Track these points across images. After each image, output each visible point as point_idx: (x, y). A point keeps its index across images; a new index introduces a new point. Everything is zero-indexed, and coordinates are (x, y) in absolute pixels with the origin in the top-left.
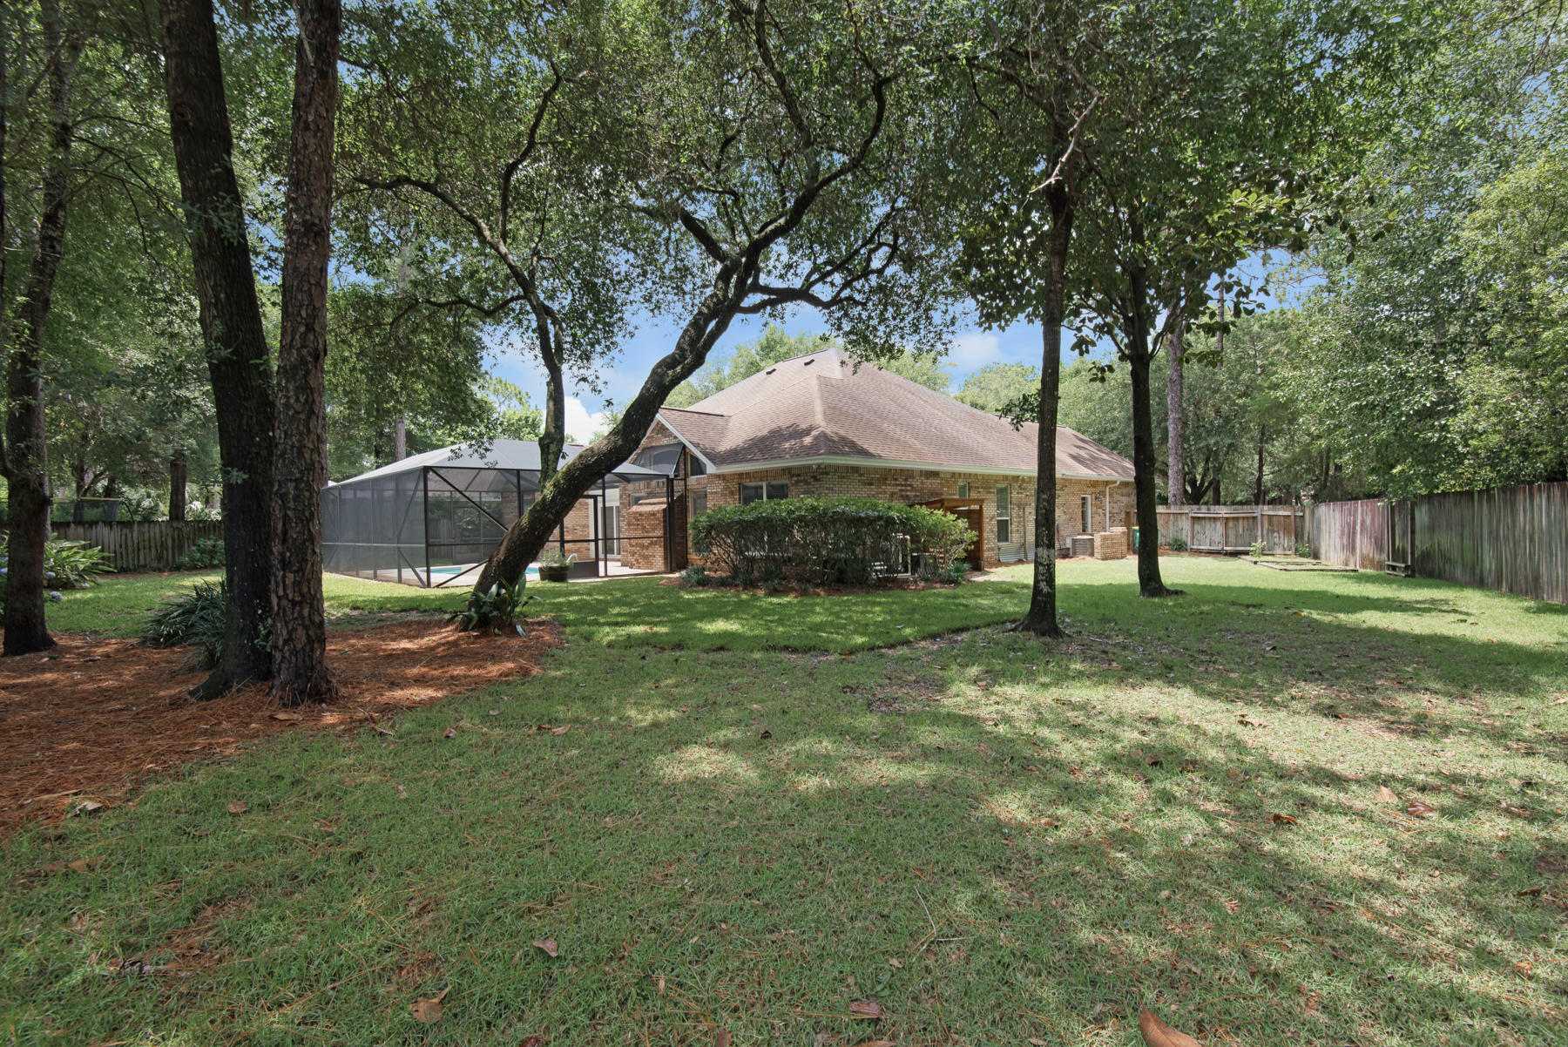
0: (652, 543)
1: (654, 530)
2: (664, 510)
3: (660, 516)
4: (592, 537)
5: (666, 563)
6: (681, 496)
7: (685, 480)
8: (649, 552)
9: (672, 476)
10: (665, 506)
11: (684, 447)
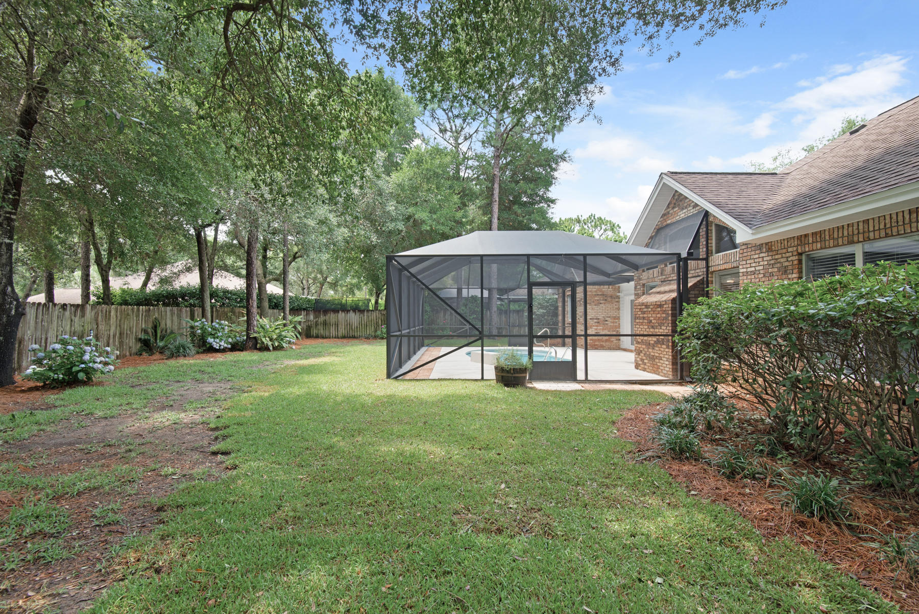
0: (658, 342)
1: (661, 325)
2: (674, 300)
3: (668, 307)
4: (568, 332)
5: (674, 370)
6: (701, 282)
7: (707, 259)
8: (655, 352)
9: (684, 255)
10: (674, 295)
11: (707, 214)
